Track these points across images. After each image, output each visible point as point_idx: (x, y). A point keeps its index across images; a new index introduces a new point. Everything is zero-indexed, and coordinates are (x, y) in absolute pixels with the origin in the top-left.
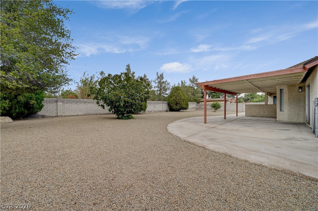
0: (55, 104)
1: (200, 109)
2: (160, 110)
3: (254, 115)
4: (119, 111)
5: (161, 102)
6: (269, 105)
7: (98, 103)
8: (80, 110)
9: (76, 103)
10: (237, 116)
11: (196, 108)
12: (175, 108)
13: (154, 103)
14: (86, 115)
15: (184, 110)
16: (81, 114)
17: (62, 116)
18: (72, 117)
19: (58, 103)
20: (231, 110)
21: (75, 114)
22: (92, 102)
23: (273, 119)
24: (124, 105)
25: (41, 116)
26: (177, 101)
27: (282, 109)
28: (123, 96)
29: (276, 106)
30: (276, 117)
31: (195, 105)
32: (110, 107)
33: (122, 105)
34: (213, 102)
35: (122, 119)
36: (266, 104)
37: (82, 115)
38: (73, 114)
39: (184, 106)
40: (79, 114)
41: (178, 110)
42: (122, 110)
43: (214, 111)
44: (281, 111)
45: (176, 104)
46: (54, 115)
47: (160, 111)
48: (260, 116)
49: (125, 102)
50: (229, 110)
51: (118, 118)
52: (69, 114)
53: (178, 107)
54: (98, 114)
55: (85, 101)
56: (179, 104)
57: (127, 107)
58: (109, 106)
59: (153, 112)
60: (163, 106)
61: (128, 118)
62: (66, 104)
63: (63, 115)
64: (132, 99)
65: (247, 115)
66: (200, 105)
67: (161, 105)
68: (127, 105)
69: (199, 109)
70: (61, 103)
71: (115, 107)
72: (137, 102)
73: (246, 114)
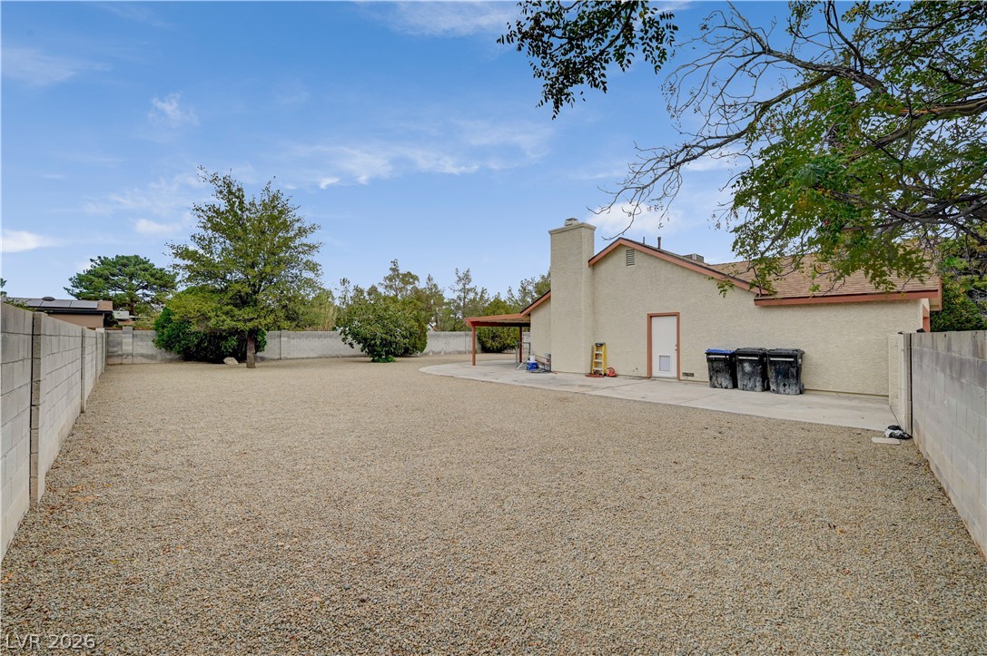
0: (278, 340)
2: (460, 349)
4: (375, 351)
5: (463, 333)
7: (344, 340)
8: (312, 350)
12: (489, 345)
13: (445, 336)
16: (314, 355)
17: (287, 359)
18: (299, 361)
19: (282, 339)
21: (305, 356)
24: (381, 344)
25: (261, 358)
28: (380, 332)
32: (361, 345)
33: (378, 343)
35: (378, 361)
37: (315, 358)
38: (302, 356)
40: (311, 356)
41: (500, 351)
42: (379, 349)
45: (492, 338)
46: (276, 358)
47: (460, 353)
49: (382, 339)
51: (373, 361)
52: (296, 356)
53: (496, 344)
57: (385, 346)
58: (359, 343)
59: (443, 353)
60: (464, 341)
61: (387, 360)
62: (292, 341)
63: (289, 357)
64: (391, 336)
67: (462, 339)
68: (385, 343)
70: (286, 339)
71: (369, 345)
72: (399, 338)
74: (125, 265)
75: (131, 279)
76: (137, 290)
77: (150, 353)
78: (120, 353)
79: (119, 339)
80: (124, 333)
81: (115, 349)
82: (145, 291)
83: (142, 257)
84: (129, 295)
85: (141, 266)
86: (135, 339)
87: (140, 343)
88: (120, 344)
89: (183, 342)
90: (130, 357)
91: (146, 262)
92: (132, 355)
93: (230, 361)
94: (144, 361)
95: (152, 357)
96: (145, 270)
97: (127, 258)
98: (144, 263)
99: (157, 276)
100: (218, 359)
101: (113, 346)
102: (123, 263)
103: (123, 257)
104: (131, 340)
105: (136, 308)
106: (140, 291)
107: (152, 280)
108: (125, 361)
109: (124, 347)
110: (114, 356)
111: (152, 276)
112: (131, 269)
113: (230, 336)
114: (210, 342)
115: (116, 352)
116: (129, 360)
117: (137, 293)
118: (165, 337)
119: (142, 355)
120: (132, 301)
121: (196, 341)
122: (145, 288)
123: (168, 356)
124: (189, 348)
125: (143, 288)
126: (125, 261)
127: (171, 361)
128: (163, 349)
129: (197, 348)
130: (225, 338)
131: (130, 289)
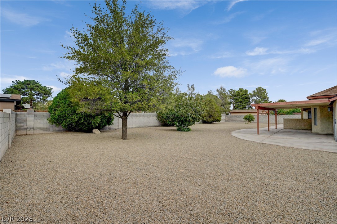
0: (117, 118)
1: (230, 121)
3: (292, 128)
6: (305, 119)
9: (131, 117)
10: (276, 128)
11: (226, 120)
12: (208, 120)
14: (138, 127)
15: (218, 123)
20: (264, 122)
22: (142, 116)
23: (309, 131)
26: (211, 113)
27: (316, 124)
29: (311, 120)
30: (311, 130)
31: (225, 116)
34: (246, 114)
36: (302, 119)
37: (135, 128)
39: (218, 118)
41: (211, 123)
43: (247, 123)
44: (315, 125)
45: (209, 116)
46: (116, 128)
48: (297, 128)
50: (262, 122)
54: (147, 127)
55: (137, 114)
56: (213, 116)
61: (188, 130)
65: (285, 128)
66: (230, 117)
69: (228, 121)
73: (284, 126)
74: (29, 84)
75: (31, 90)
76: (34, 95)
77: (45, 127)
78: (25, 127)
79: (25, 118)
80: (28, 114)
81: (22, 125)
82: (37, 96)
83: (36, 81)
84: (30, 97)
85: (36, 85)
86: (36, 118)
87: (39, 121)
88: (25, 121)
89: (68, 120)
90: (32, 130)
91: (38, 83)
92: (33, 128)
93: (96, 131)
94: (42, 132)
95: (46, 129)
96: (38, 87)
97: (29, 81)
98: (37, 84)
99: (43, 89)
100: (89, 130)
101: (21, 123)
102: (27, 83)
103: (27, 80)
104: (33, 118)
105: (34, 103)
106: (35, 96)
107: (41, 91)
108: (28, 133)
109: (28, 123)
110: (21, 129)
111: (41, 89)
112: (31, 86)
113: (96, 116)
114: (84, 119)
115: (22, 126)
116: (31, 132)
117: (34, 97)
118: (56, 117)
119: (40, 128)
120: (31, 100)
121: (76, 119)
122: (38, 95)
123: (57, 129)
124: (71, 124)
125: (37, 95)
126: (28, 82)
127: (59, 131)
128: (54, 124)
129: (76, 124)
130: (94, 117)
131: (31, 95)
